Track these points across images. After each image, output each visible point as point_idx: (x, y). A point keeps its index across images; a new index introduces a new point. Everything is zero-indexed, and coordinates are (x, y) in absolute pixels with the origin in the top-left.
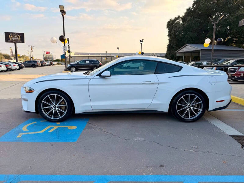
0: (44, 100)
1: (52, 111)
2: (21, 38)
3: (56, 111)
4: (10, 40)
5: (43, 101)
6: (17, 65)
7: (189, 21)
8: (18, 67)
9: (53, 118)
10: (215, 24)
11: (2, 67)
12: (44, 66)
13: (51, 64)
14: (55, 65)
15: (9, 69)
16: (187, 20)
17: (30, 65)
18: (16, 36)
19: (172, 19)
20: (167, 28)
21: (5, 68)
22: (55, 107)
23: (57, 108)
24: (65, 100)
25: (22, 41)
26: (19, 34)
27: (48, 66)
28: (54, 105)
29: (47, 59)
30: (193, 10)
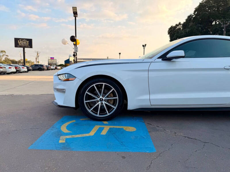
0: (88, 91)
1: (98, 105)
2: (29, 43)
3: (103, 106)
4: (20, 45)
5: (86, 92)
6: (26, 67)
7: (191, 26)
8: (26, 70)
9: (98, 116)
10: (224, 27)
11: (12, 69)
12: (49, 70)
13: (56, 68)
14: (59, 69)
15: (18, 72)
16: (190, 26)
17: (37, 69)
18: (24, 42)
19: (173, 26)
20: (168, 34)
21: (15, 70)
22: (101, 100)
23: (104, 102)
24: (115, 90)
25: (30, 46)
26: (28, 40)
27: (53, 70)
28: (101, 97)
29: (51, 64)
30: (194, 16)
